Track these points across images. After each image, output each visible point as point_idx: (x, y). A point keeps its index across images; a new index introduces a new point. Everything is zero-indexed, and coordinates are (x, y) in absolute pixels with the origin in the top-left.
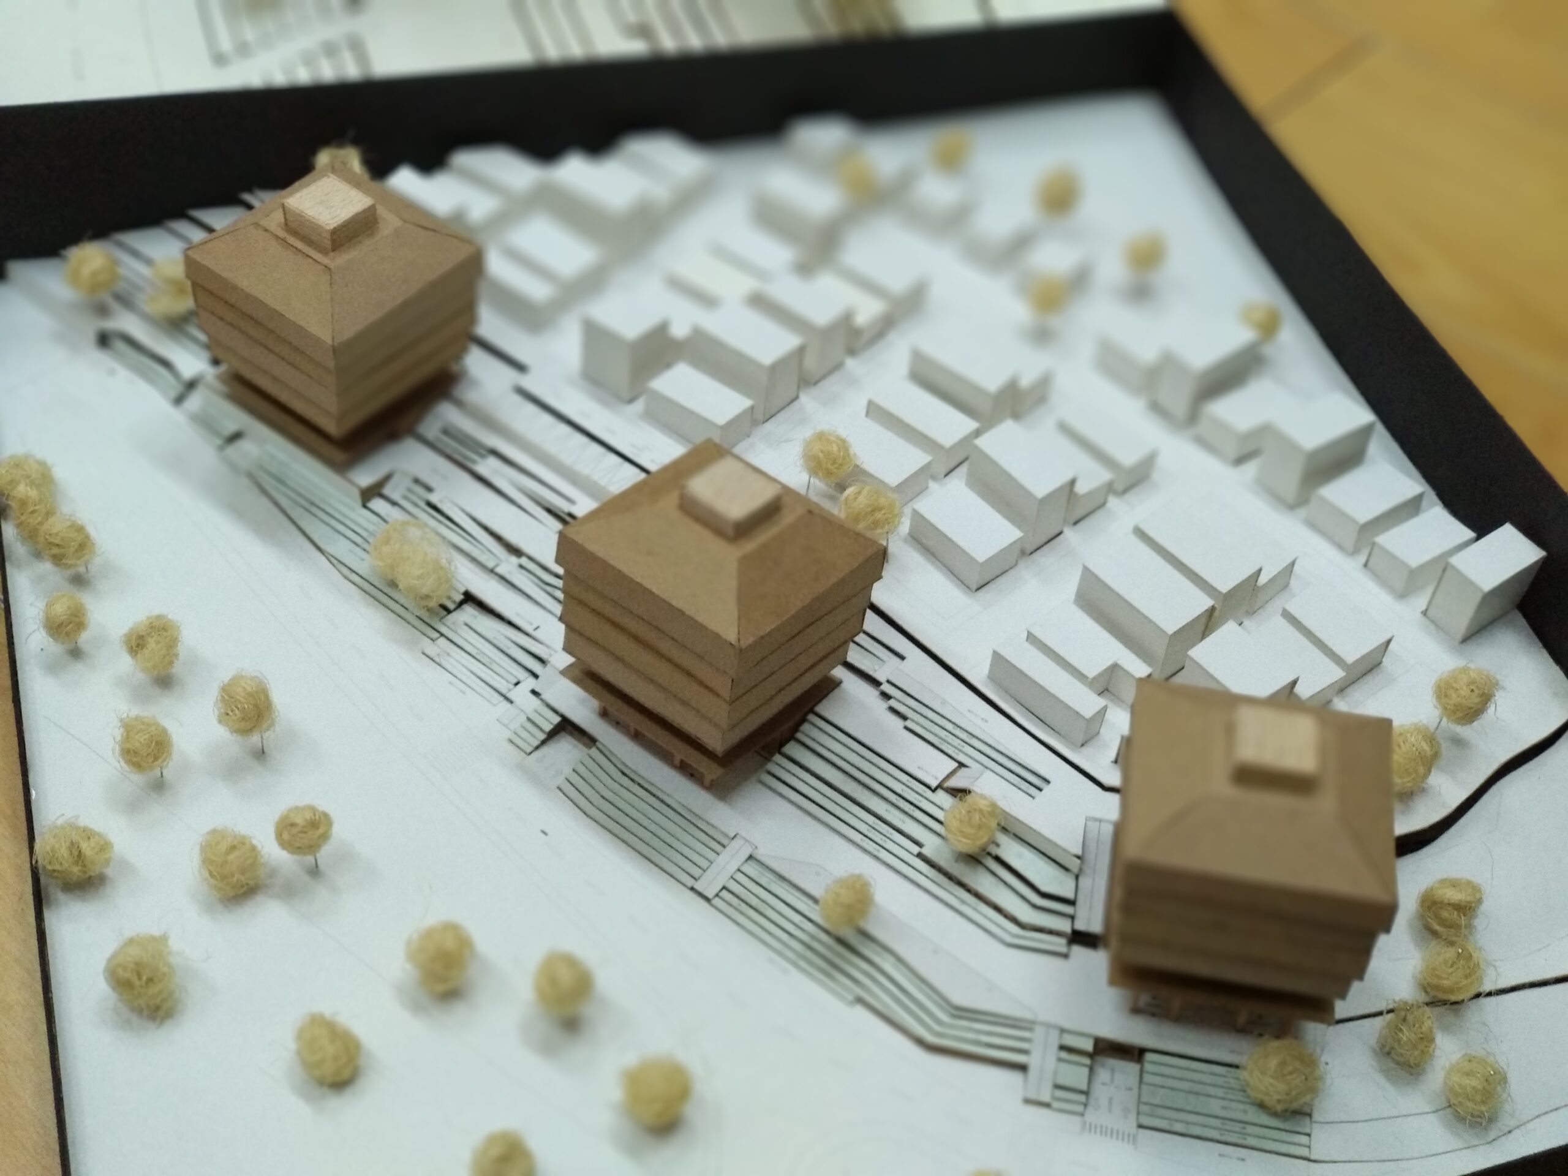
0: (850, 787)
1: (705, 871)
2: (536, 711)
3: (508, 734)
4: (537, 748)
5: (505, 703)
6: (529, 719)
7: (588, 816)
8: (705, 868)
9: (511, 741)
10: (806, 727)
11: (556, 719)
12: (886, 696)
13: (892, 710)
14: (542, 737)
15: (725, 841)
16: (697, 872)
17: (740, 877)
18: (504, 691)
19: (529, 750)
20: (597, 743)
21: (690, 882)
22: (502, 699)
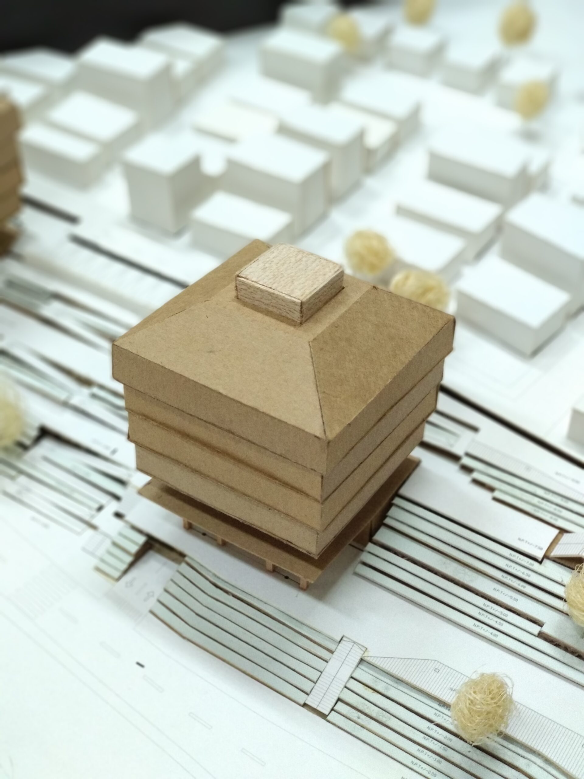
0: (451, 569)
1: (315, 683)
2: (121, 534)
3: (95, 562)
4: (126, 572)
5: (90, 532)
6: (115, 544)
7: (184, 638)
8: (315, 680)
9: (98, 569)
10: (393, 512)
11: (141, 540)
12: (467, 469)
13: (476, 482)
14: (129, 559)
15: (332, 646)
16: (307, 685)
17: (353, 685)
18: (87, 518)
19: (117, 574)
20: (187, 559)
21: (301, 698)
22: (83, 526)
